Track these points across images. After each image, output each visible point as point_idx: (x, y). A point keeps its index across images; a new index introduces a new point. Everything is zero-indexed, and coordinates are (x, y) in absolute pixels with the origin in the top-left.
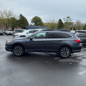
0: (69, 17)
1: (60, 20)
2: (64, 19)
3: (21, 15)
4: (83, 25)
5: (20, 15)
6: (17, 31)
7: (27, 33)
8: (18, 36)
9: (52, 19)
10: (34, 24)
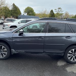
0: (60, 8)
1: (52, 11)
2: (55, 10)
3: (14, 5)
4: (71, 17)
5: (12, 4)
6: (8, 21)
7: (19, 23)
8: (7, 27)
9: (44, 10)
10: (26, 14)
